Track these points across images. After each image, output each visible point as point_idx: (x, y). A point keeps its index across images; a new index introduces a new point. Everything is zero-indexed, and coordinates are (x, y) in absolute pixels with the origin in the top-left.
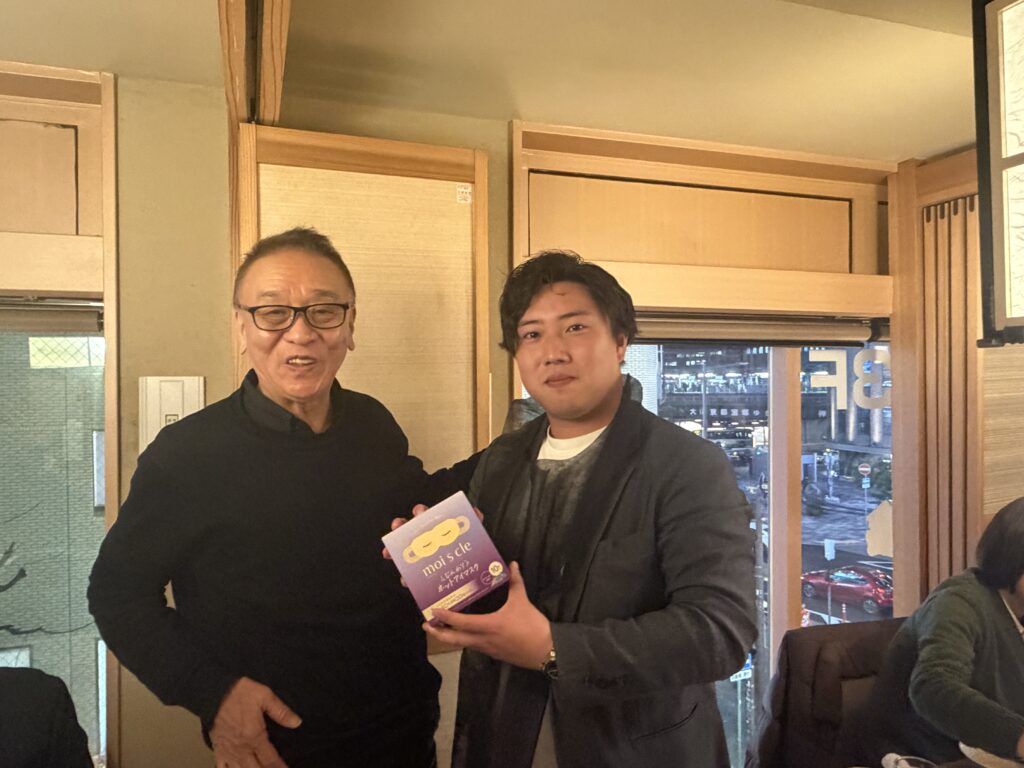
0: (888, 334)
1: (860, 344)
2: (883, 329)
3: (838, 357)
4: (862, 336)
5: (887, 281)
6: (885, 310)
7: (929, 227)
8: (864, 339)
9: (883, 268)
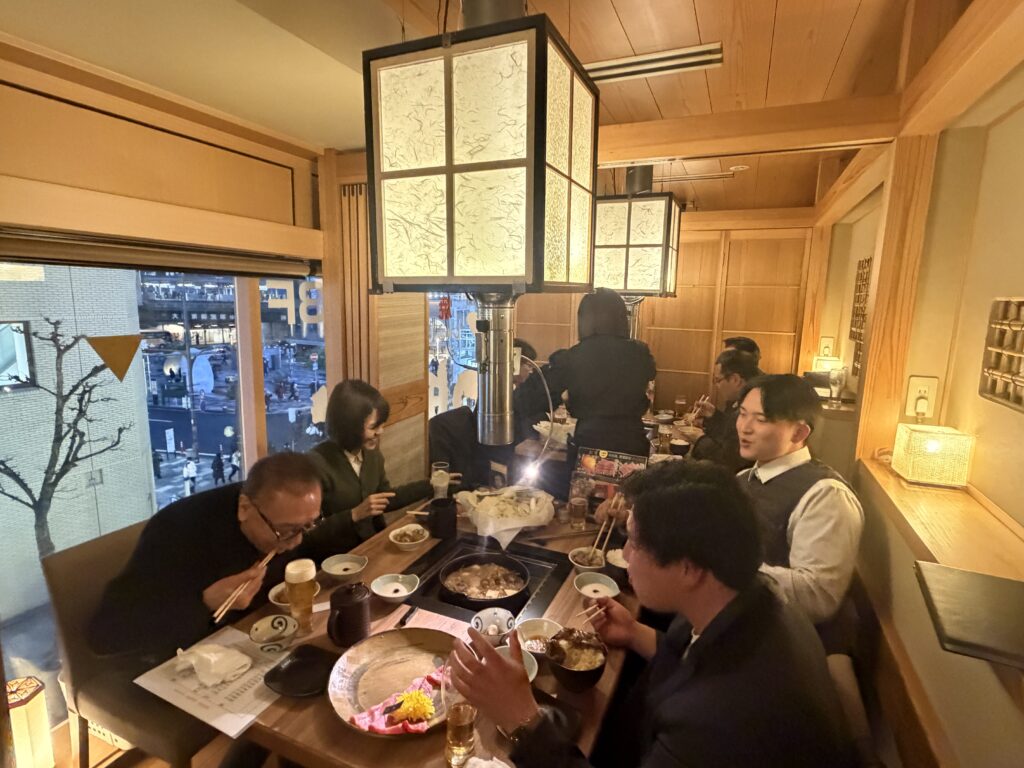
0: (321, 271)
1: (303, 278)
2: (318, 268)
3: (288, 285)
4: (303, 271)
5: (319, 234)
6: (319, 255)
7: (345, 200)
8: (305, 274)
9: (317, 225)
